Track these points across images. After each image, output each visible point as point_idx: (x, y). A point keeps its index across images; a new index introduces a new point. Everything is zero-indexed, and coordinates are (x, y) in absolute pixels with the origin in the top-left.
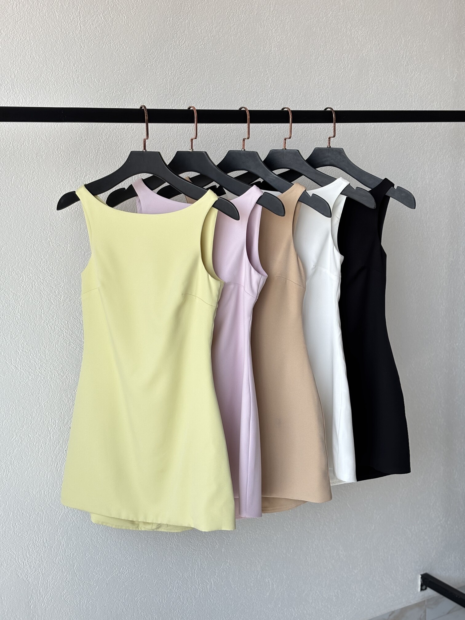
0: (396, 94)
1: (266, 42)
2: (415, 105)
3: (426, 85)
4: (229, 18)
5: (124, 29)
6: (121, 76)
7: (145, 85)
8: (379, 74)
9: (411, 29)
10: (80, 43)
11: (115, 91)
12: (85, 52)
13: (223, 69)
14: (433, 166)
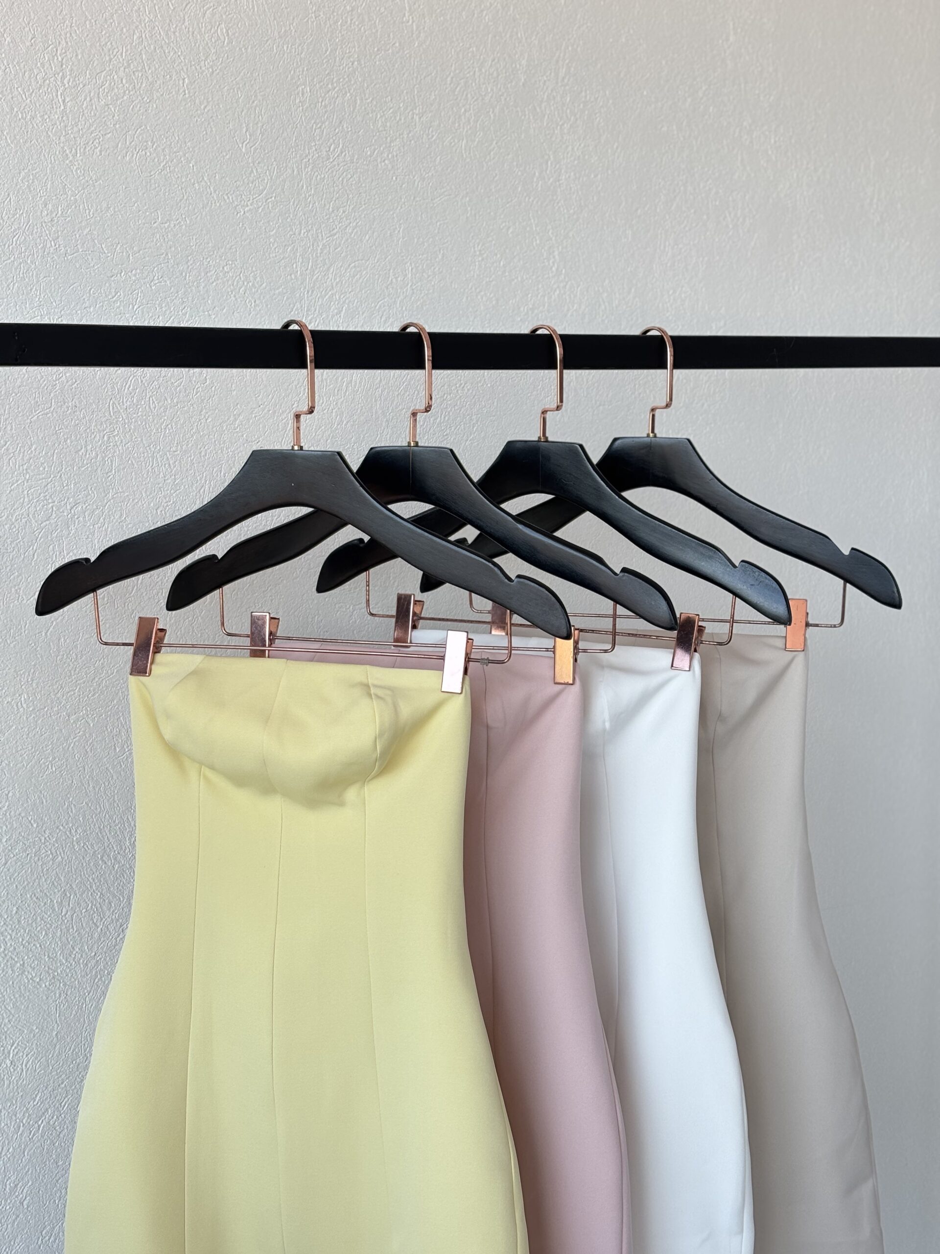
1: (546, 157)
4: (454, 92)
5: (183, 112)
6: (174, 236)
8: (817, 243)
10: (62, 145)
11: (156, 278)
12: (76, 171)
13: (440, 225)
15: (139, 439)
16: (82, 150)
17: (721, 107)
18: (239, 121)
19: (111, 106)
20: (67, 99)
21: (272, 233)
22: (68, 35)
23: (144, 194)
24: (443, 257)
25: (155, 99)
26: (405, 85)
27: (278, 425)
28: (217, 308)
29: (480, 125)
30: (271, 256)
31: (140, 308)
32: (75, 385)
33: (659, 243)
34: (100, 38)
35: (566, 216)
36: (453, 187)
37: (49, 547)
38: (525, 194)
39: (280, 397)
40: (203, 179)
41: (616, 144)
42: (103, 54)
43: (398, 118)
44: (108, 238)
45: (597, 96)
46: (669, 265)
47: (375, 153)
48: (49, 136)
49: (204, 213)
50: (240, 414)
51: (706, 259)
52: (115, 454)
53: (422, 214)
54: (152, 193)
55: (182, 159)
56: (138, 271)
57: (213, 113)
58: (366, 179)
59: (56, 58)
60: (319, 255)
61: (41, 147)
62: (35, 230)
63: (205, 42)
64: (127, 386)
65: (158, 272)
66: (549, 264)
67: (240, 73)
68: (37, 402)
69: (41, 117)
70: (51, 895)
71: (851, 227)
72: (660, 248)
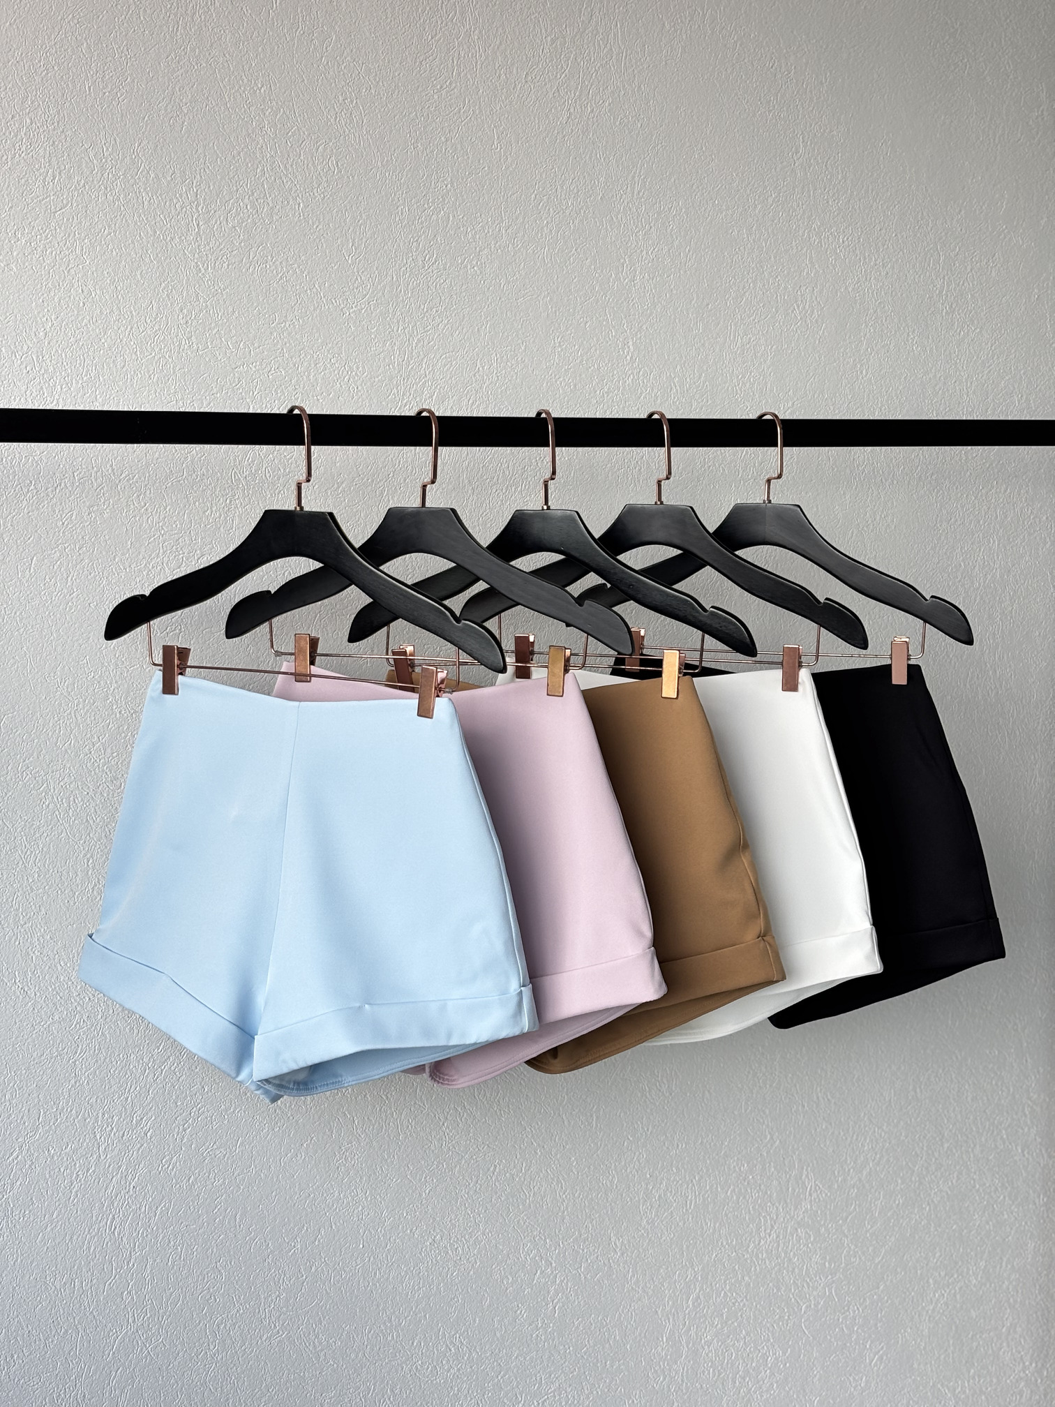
16: (212, 265)
17: (791, 212)
18: (346, 238)
19: (237, 228)
20: (201, 223)
21: (373, 331)
22: (202, 171)
23: (263, 300)
24: (525, 348)
25: (275, 221)
26: (493, 202)
27: (375, 492)
29: (561, 234)
30: (372, 349)
32: (203, 458)
33: (729, 333)
34: (228, 173)
35: (640, 311)
36: (535, 288)
38: (602, 293)
39: (377, 468)
40: (314, 285)
42: (231, 186)
43: (486, 231)
44: (234, 336)
45: (670, 206)
46: (739, 353)
47: (465, 261)
48: (185, 254)
49: (315, 315)
50: (343, 482)
51: (775, 347)
52: (236, 515)
53: (507, 312)
54: (270, 299)
55: (297, 270)
56: (258, 363)
57: (324, 230)
58: (457, 283)
59: (192, 190)
60: (413, 347)
61: (178, 263)
62: (173, 331)
63: (318, 172)
64: (246, 459)
65: (275, 364)
67: (347, 198)
68: (172, 471)
69: (178, 238)
71: (919, 317)
72: (730, 337)
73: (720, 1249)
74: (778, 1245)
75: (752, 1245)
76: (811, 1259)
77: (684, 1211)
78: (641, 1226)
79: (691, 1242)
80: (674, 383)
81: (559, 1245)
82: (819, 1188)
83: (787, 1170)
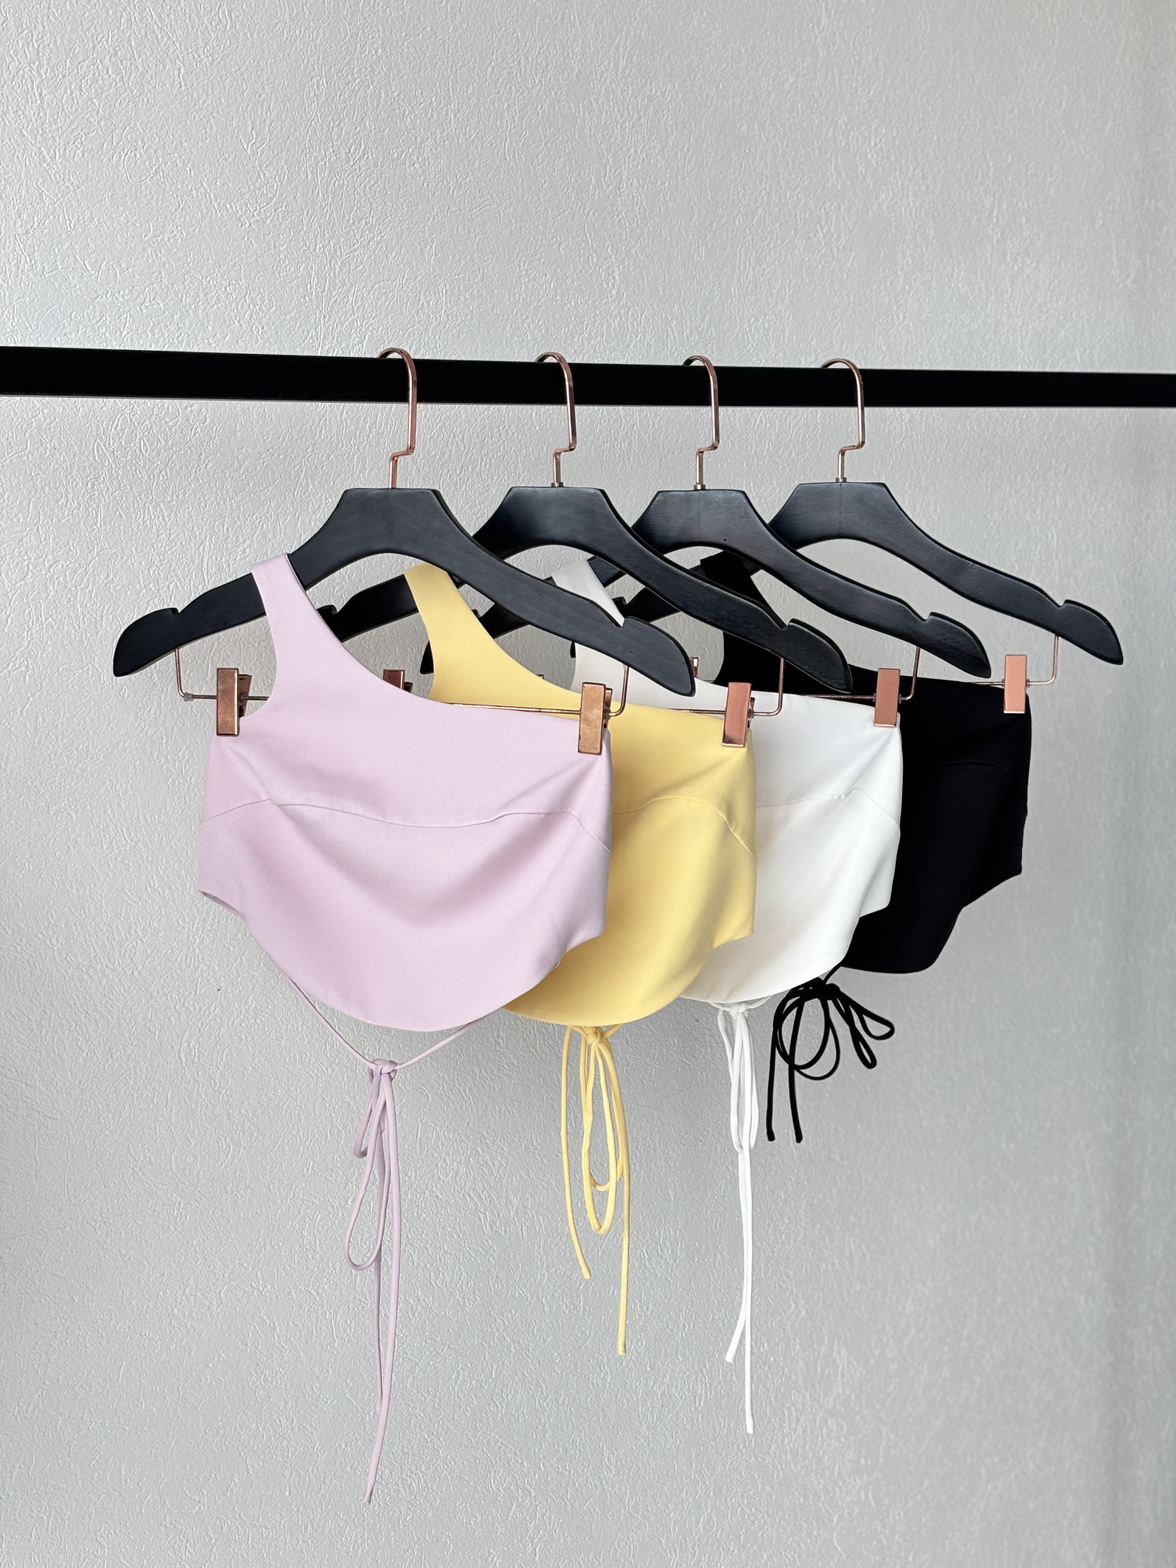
0: (972, 324)
1: (604, 161)
2: (1024, 357)
3: (1055, 299)
4: (496, 85)
5: (178, 106)
6: (169, 251)
7: (243, 280)
8: (926, 264)
9: (1014, 134)
10: (38, 145)
11: (147, 300)
12: (55, 175)
13: (479, 240)
14: (1072, 534)
15: (129, 487)
16: (61, 151)
17: (812, 103)
18: (244, 118)
19: (95, 100)
20: (45, 92)
21: (282, 249)
22: (45, 18)
24: (483, 277)
25: (146, 92)
26: (438, 75)
27: (290, 473)
28: (218, 335)
29: (526, 122)
30: (281, 274)
31: (131, 333)
32: (54, 423)
33: (738, 261)
34: (82, 22)
35: (628, 231)
36: (494, 195)
37: (24, 611)
38: (580, 205)
39: (292, 439)
40: (202, 184)
41: (687, 146)
42: (86, 41)
43: (429, 116)
44: (92, 253)
45: (663, 90)
46: (749, 289)
47: (403, 156)
48: (24, 135)
49: (203, 225)
50: (246, 459)
51: (794, 281)
52: (101, 504)
53: (458, 227)
54: (143, 202)
55: (178, 162)
56: (127, 291)
57: (214, 108)
58: (392, 185)
59: (31, 45)
60: (337, 273)
61: (14, 148)
62: (8, 243)
63: (204, 26)
64: (114, 425)
65: (149, 294)
66: (608, 286)
67: (244, 63)
68: (11, 443)
69: (13, 113)
70: (28, 1013)
71: (966, 245)
72: (739, 268)
73: (736, 1454)
74: (805, 1443)
75: (774, 1446)
76: (843, 1457)
77: (693, 1409)
78: (640, 1433)
79: (702, 1448)
80: (671, 327)
81: (540, 1469)
82: (853, 1366)
83: (815, 1346)
